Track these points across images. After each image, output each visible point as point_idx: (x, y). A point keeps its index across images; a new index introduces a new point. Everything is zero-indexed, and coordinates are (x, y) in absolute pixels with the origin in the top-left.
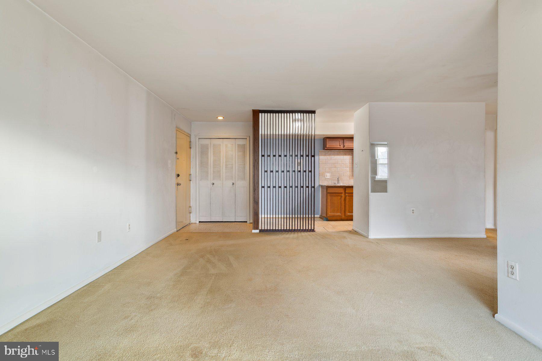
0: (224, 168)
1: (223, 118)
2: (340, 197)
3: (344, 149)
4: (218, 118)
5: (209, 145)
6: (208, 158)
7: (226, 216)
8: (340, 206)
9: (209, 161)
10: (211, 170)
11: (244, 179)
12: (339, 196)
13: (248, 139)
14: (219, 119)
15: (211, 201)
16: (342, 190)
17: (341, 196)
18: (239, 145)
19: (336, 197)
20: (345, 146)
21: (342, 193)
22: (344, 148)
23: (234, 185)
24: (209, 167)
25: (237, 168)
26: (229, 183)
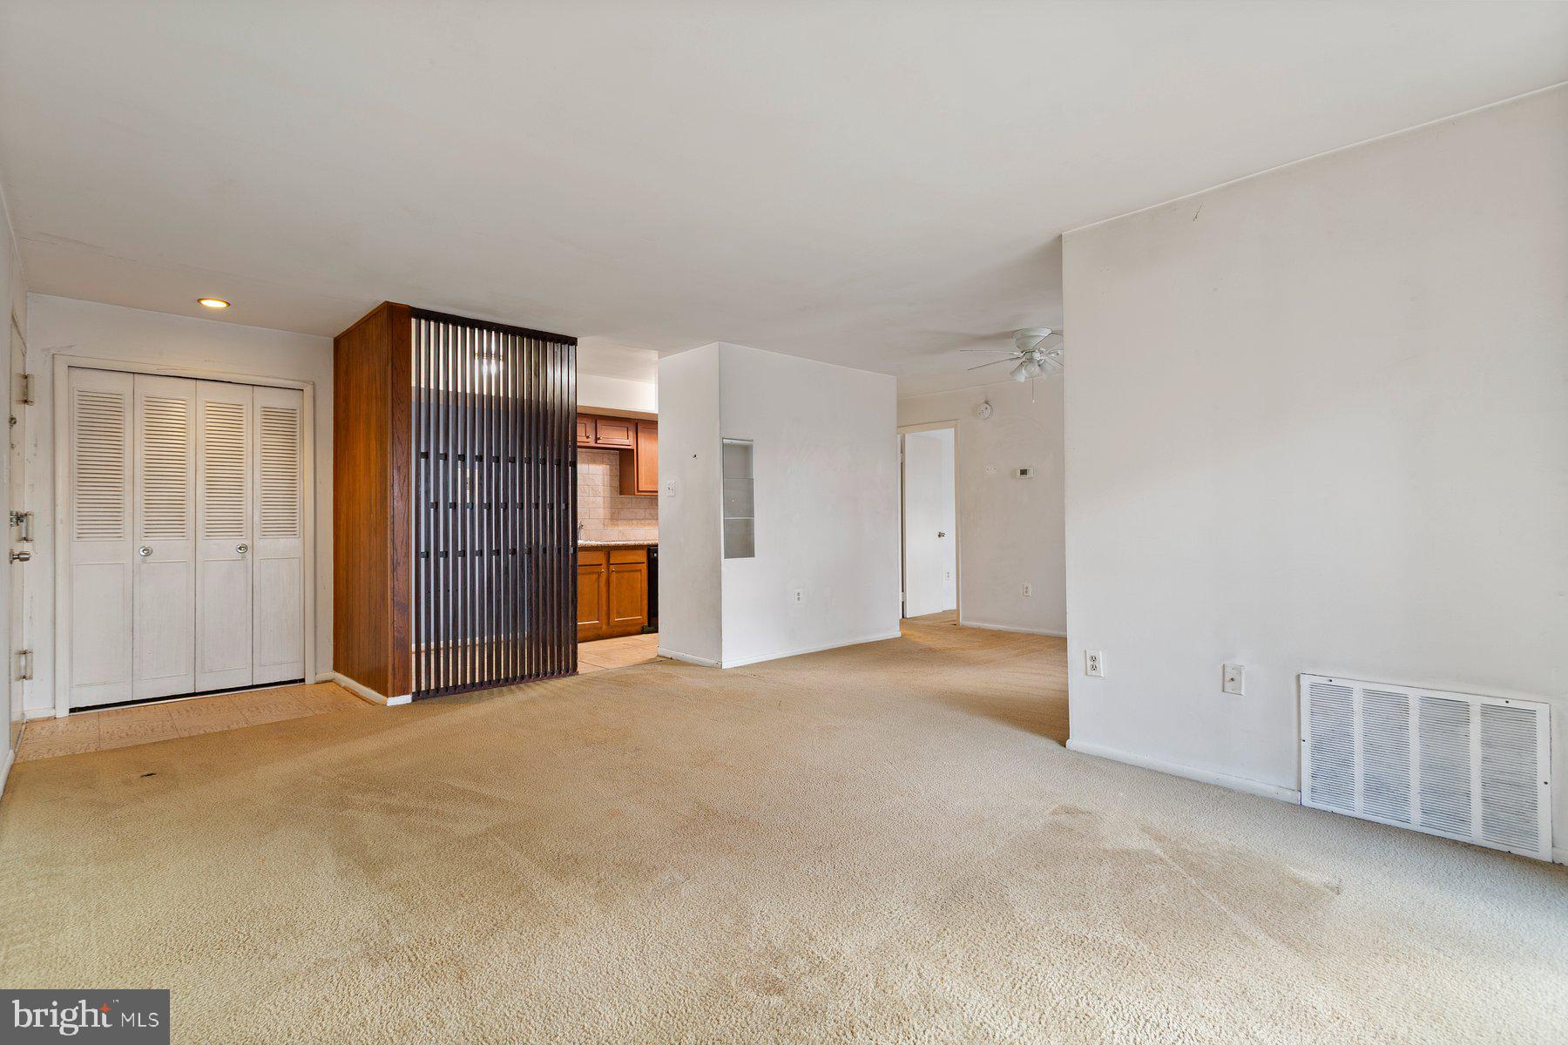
0: (201, 491)
1: (224, 305)
2: (595, 576)
3: (596, 445)
4: (204, 303)
5: (128, 400)
6: (118, 450)
7: (211, 671)
8: (596, 600)
9: (127, 462)
10: (134, 498)
11: (290, 529)
12: (593, 573)
13: (308, 390)
14: (205, 307)
15: (137, 618)
16: (599, 558)
17: (599, 574)
18: (268, 412)
19: (588, 576)
20: (599, 439)
21: (601, 565)
22: (596, 443)
23: (248, 555)
24: (128, 487)
25: (258, 492)
26: (229, 545)
